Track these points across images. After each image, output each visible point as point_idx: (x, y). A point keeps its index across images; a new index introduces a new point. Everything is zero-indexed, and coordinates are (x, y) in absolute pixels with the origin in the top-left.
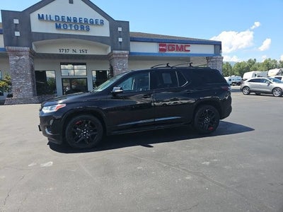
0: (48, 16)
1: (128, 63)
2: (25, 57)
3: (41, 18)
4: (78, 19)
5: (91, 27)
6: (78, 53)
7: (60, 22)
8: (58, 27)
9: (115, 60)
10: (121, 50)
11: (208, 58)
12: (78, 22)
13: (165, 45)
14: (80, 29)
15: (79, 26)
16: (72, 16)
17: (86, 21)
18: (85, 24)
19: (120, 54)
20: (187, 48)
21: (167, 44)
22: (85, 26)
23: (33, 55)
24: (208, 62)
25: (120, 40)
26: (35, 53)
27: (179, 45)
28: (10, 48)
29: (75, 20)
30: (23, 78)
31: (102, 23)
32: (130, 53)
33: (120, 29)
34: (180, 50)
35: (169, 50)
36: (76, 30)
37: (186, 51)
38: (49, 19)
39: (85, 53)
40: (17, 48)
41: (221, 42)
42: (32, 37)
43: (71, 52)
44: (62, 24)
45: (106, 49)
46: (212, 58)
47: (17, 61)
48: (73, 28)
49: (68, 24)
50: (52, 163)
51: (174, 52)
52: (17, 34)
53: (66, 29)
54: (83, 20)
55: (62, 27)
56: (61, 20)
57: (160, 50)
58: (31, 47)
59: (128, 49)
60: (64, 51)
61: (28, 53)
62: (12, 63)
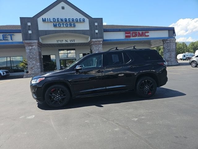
0: (49, 19)
1: (103, 47)
2: (35, 47)
3: (44, 20)
4: (68, 20)
5: (76, 24)
6: (69, 42)
7: (57, 22)
8: (55, 26)
9: (93, 46)
10: (97, 38)
11: (164, 40)
12: (68, 21)
13: (130, 33)
14: (69, 26)
15: (69, 24)
16: (64, 18)
17: (73, 20)
18: (72, 23)
19: (96, 41)
20: (147, 34)
21: (131, 32)
22: (72, 24)
23: (41, 45)
24: (164, 43)
25: (97, 31)
27: (140, 32)
28: (26, 41)
29: (66, 20)
30: (34, 60)
31: (84, 21)
32: (104, 40)
33: (96, 24)
34: (141, 36)
35: (133, 36)
36: (67, 27)
37: (146, 36)
38: (49, 21)
39: (73, 42)
40: (30, 41)
41: (174, 28)
42: (39, 34)
43: (64, 42)
44: (57, 24)
45: (87, 39)
46: (167, 40)
47: (30, 50)
48: (65, 26)
49: (61, 23)
50: (34, 116)
51: (137, 38)
52: (30, 32)
53: (60, 27)
54: (71, 20)
55: (58, 26)
56: (57, 21)
57: (126, 37)
58: (39, 40)
59: (102, 37)
60: (60, 41)
61: (37, 44)
62: (28, 51)
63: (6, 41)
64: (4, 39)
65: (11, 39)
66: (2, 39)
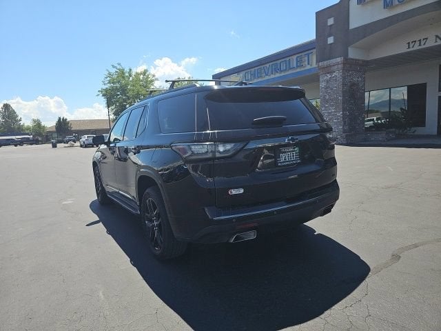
8: (388, 5)
26: (364, 61)
28: (321, 64)
30: (333, 106)
40: (329, 62)
42: (349, 38)
47: (328, 82)
52: (331, 40)
53: (402, 2)
55: (396, 2)
60: (418, 43)
61: (341, 66)
62: (323, 85)
63: (302, 69)
64: (297, 66)
65: (309, 64)
66: (295, 65)
